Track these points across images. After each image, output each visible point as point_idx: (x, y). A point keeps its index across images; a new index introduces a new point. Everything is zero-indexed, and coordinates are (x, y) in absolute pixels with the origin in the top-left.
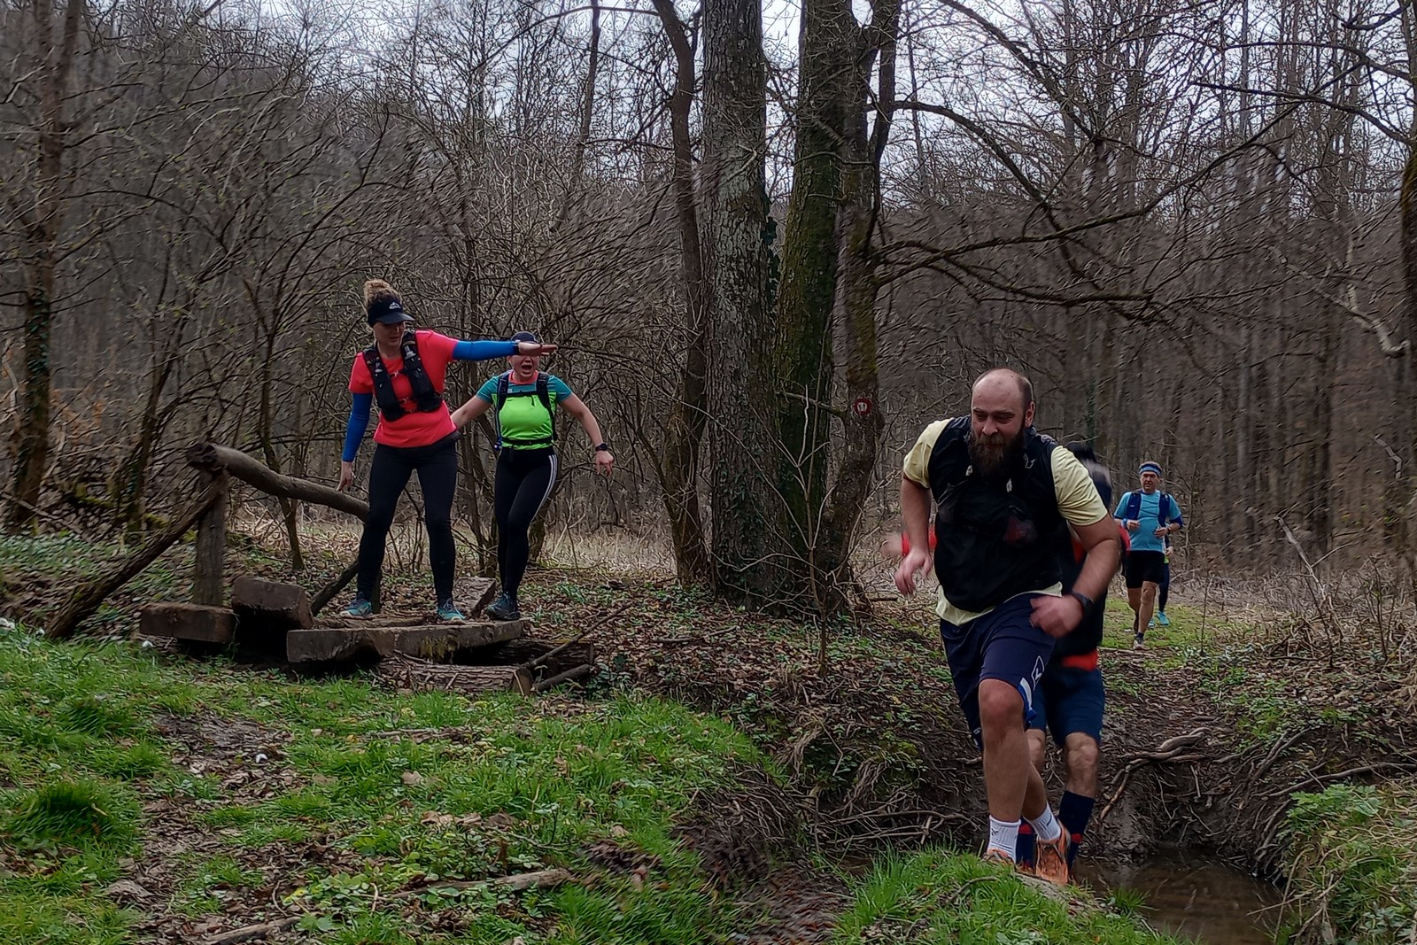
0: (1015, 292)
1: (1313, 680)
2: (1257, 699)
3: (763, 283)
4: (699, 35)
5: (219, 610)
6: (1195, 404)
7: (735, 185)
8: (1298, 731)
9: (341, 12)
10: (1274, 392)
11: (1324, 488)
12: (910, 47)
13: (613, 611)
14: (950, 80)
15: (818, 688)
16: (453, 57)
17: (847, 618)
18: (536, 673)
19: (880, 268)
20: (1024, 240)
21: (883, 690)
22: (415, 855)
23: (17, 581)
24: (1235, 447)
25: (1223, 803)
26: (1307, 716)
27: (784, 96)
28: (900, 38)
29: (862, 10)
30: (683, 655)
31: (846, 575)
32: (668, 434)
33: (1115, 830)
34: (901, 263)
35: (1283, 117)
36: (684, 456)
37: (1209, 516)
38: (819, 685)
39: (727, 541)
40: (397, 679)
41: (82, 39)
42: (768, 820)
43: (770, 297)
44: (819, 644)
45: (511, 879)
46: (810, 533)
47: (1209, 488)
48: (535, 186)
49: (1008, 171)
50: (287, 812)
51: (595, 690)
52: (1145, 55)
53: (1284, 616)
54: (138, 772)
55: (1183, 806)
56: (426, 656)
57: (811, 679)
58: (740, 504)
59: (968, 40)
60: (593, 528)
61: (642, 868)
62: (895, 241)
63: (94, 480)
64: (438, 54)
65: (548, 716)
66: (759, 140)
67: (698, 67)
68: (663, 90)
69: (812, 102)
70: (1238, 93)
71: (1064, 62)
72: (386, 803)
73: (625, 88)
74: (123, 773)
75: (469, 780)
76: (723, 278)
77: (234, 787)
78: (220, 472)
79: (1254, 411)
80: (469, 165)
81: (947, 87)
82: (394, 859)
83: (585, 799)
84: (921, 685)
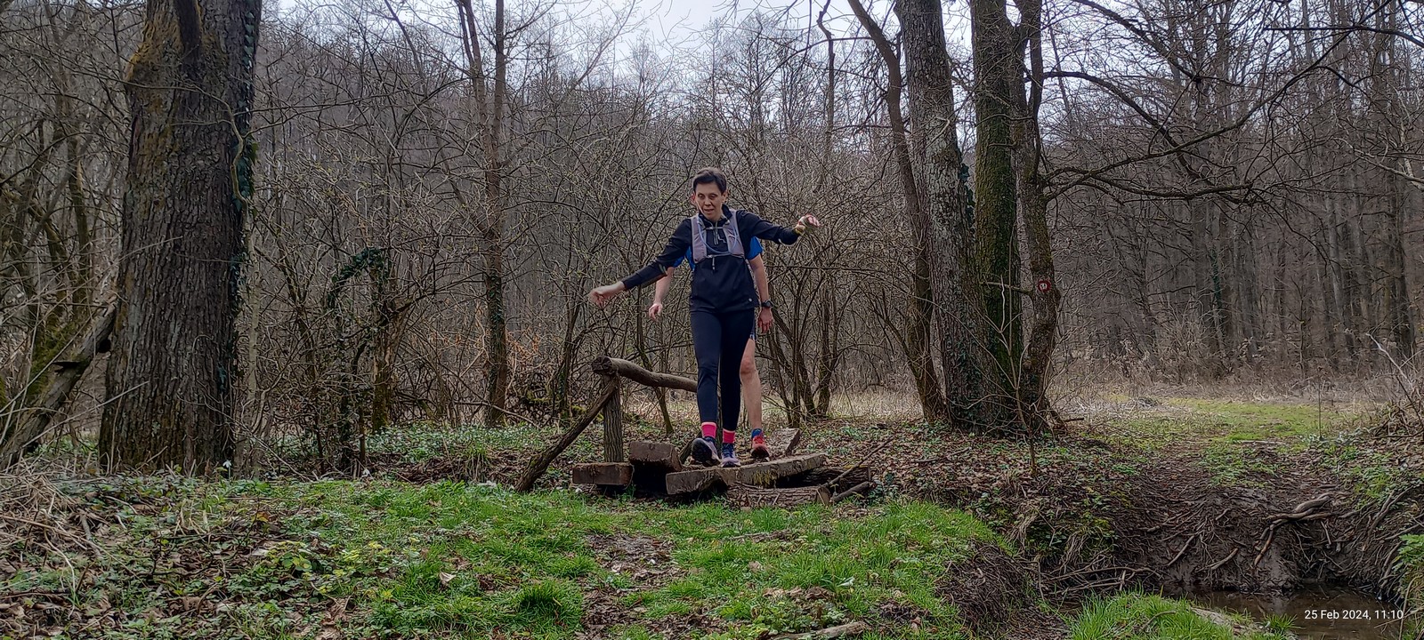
0: (1148, 193)
1: (1411, 452)
2: (1368, 469)
3: (963, 209)
4: (902, 48)
5: (622, 464)
6: (1296, 259)
7: (937, 145)
8: (1403, 490)
9: (665, 68)
10: (1357, 243)
11: (1404, 308)
12: (1051, 34)
13: (881, 444)
14: (1083, 53)
15: (1032, 486)
16: (738, 86)
17: (1048, 435)
18: (832, 490)
19: (1047, 189)
20: (1150, 156)
21: (1079, 483)
22: (761, 618)
23: (496, 457)
24: (1331, 286)
25: (1349, 547)
26: (1409, 479)
27: (965, 81)
28: (1044, 28)
29: (1013, 14)
30: (934, 470)
31: (1045, 404)
32: (907, 319)
33: (1267, 573)
34: (1063, 184)
35: (1338, 44)
36: (920, 333)
37: (1317, 338)
38: (1033, 484)
39: (957, 389)
40: (740, 501)
41: (506, 108)
42: (1003, 580)
43: (969, 218)
44: (1029, 455)
45: (827, 630)
46: (1015, 378)
47: (1315, 317)
48: (800, 164)
49: (1133, 110)
50: (675, 594)
51: (874, 498)
52: (1228, 15)
53: (1382, 406)
54: (578, 574)
55: (1318, 552)
56: (758, 484)
57: (1026, 480)
58: (963, 362)
59: (1094, 23)
60: (863, 388)
61: (918, 618)
62: (1055, 169)
63: (538, 387)
64: (728, 86)
65: (842, 519)
66: (950, 113)
67: (903, 71)
68: (881, 88)
69: (985, 82)
70: (1302, 32)
71: (1167, 28)
72: (740, 584)
73: (855, 89)
74: (570, 575)
75: (793, 565)
76: (935, 208)
77: (640, 579)
78: (614, 375)
79: (1343, 258)
80: (756, 156)
81: (1081, 58)
82: (747, 621)
83: (873, 573)
84: (1107, 478)
